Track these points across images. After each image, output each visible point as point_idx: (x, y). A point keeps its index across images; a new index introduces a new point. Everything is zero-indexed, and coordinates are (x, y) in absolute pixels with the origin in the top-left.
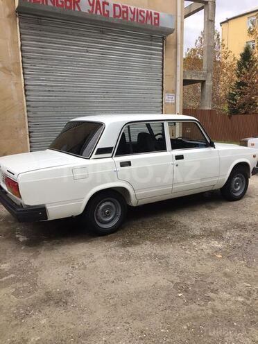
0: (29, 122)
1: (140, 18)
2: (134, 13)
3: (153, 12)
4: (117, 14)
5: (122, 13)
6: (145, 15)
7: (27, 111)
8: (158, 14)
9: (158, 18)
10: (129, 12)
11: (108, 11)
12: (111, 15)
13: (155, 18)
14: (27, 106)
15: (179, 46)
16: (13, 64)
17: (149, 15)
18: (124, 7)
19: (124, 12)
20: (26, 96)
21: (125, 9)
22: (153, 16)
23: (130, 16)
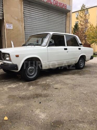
0: (25, 40)
1: (61, 6)
2: (59, 4)
3: (65, 4)
4: (55, 3)
5: (56, 3)
6: (62, 5)
7: (25, 36)
8: (66, 5)
9: (66, 6)
10: (58, 3)
11: (52, 2)
12: (53, 4)
13: (65, 6)
14: (25, 34)
15: (71, 17)
16: (21, 18)
17: (64, 5)
18: (56, 1)
19: (57, 3)
20: (25, 30)
21: (57, 2)
22: (65, 5)
23: (58, 5)
